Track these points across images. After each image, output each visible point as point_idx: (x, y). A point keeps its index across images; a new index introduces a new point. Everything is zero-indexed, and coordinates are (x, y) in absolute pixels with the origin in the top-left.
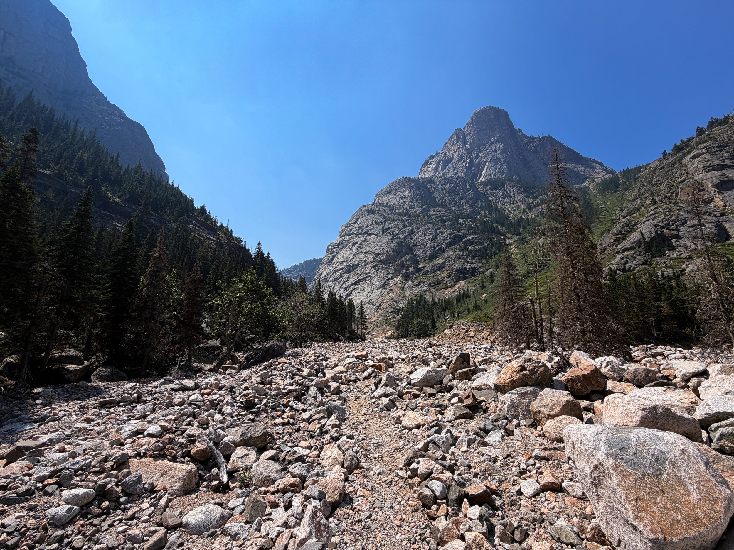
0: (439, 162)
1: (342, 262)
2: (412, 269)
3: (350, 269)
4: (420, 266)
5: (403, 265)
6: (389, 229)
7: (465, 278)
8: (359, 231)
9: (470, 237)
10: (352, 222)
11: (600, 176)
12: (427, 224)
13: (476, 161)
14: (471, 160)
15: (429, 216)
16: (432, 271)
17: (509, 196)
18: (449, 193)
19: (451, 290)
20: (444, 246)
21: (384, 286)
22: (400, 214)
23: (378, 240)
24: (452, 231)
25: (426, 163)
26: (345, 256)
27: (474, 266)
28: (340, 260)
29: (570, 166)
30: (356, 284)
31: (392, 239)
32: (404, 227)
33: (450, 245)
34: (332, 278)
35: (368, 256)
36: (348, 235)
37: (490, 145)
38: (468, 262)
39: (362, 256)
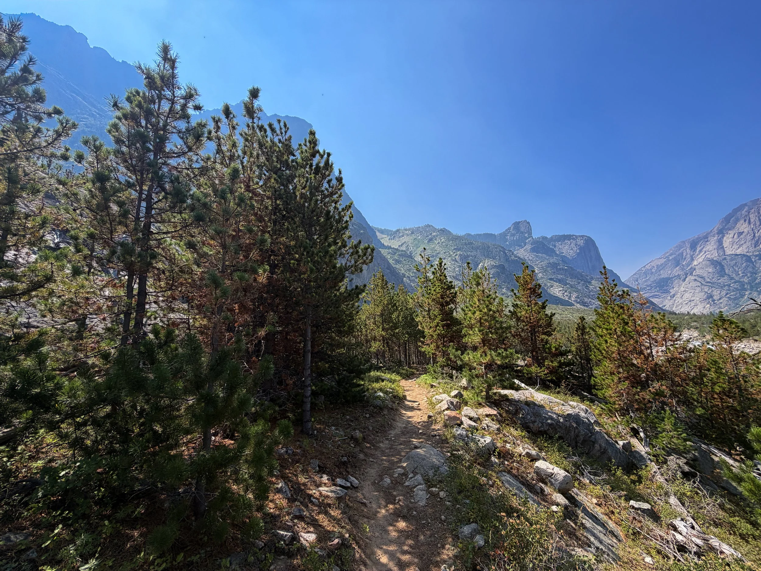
21: (704, 308)
22: (708, 282)
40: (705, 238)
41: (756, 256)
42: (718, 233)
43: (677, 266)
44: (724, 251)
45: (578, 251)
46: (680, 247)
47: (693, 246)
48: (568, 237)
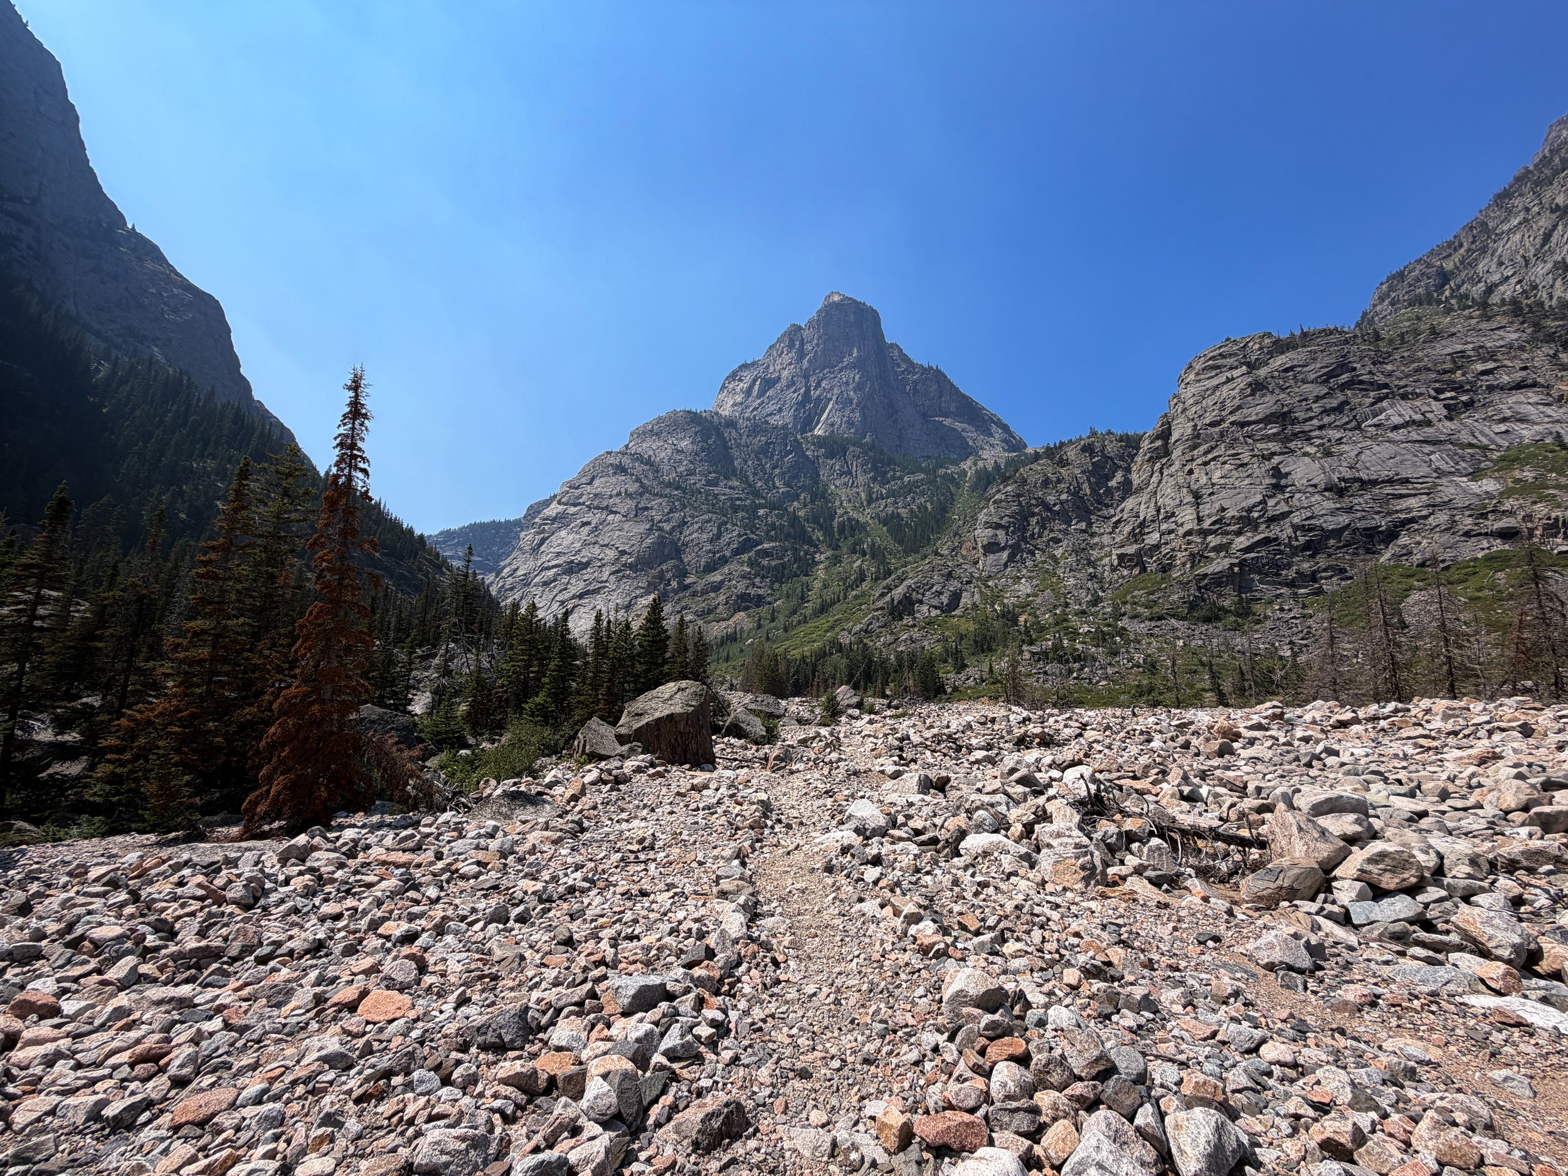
0: (755, 381)
1: (559, 554)
2: (674, 584)
3: (573, 569)
4: (688, 581)
5: (661, 576)
6: (646, 509)
7: (747, 609)
8: (595, 503)
9: (766, 546)
10: (584, 480)
11: (993, 455)
12: (709, 512)
13: (815, 394)
14: (808, 391)
15: (716, 496)
16: (704, 592)
17: (850, 473)
18: (757, 453)
19: (724, 624)
20: (728, 554)
23: (626, 526)
24: (743, 531)
25: (733, 376)
26: (565, 543)
27: (761, 592)
28: (557, 550)
29: (958, 426)
30: (581, 596)
31: (650, 529)
32: (671, 511)
33: (737, 552)
34: (537, 580)
35: (608, 551)
36: (575, 505)
37: (841, 370)
38: (754, 585)
39: (596, 550)
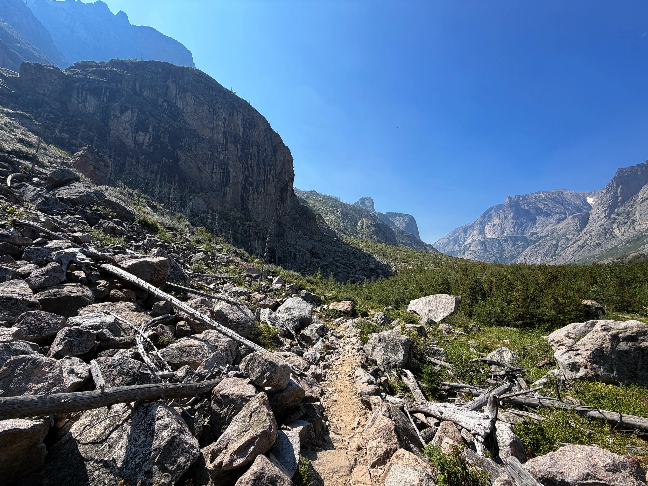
40: (472, 227)
41: (503, 240)
42: (479, 224)
43: (455, 244)
44: (485, 236)
45: (405, 226)
46: (455, 232)
47: (465, 232)
48: (399, 215)
